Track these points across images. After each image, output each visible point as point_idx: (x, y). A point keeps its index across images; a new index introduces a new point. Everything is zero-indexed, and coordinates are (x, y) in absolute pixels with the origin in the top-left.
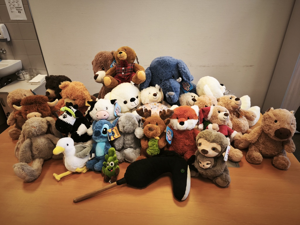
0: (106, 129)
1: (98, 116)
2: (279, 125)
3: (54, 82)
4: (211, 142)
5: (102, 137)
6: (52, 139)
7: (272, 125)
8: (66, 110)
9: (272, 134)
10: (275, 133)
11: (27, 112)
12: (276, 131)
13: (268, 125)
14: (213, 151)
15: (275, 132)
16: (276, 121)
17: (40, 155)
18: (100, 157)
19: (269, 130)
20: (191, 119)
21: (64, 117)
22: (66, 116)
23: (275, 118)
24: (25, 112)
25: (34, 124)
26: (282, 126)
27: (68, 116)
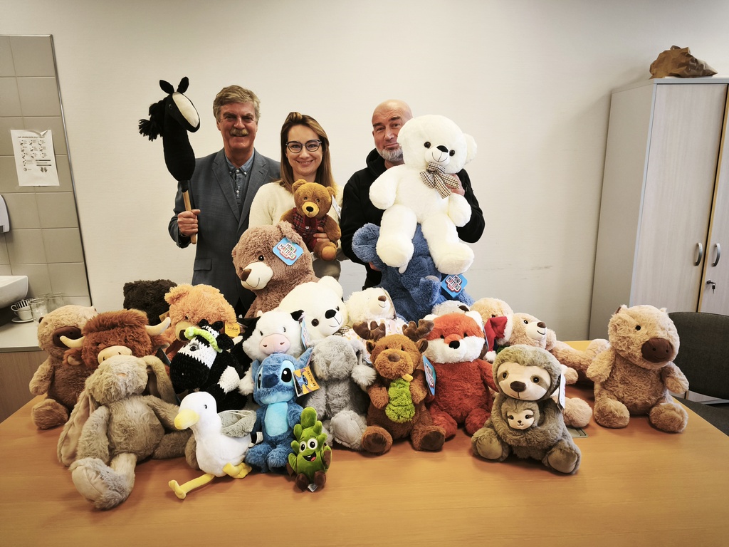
0: (288, 370)
1: (266, 346)
2: (647, 334)
3: (148, 294)
4: (528, 365)
5: (281, 389)
6: (157, 407)
7: (632, 335)
8: (197, 333)
9: (637, 354)
10: (642, 352)
11: (100, 346)
12: (644, 345)
13: (625, 338)
14: (535, 384)
15: (642, 349)
16: (638, 328)
17: (131, 446)
18: (279, 436)
19: (629, 348)
20: (471, 335)
21: (193, 349)
22: (198, 346)
23: (635, 323)
24: (94, 348)
25: (122, 368)
26: (653, 335)
27: (202, 346)
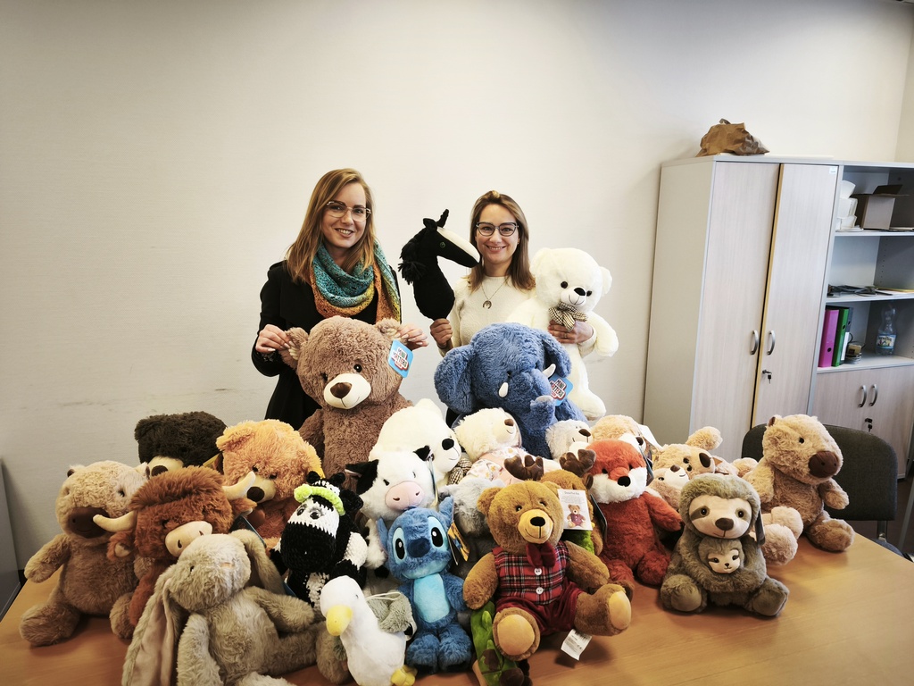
2: (813, 447)
5: (435, 556)
7: (796, 449)
13: (788, 452)
